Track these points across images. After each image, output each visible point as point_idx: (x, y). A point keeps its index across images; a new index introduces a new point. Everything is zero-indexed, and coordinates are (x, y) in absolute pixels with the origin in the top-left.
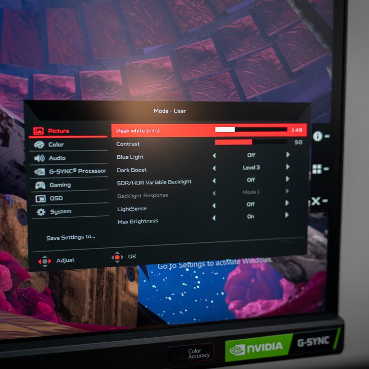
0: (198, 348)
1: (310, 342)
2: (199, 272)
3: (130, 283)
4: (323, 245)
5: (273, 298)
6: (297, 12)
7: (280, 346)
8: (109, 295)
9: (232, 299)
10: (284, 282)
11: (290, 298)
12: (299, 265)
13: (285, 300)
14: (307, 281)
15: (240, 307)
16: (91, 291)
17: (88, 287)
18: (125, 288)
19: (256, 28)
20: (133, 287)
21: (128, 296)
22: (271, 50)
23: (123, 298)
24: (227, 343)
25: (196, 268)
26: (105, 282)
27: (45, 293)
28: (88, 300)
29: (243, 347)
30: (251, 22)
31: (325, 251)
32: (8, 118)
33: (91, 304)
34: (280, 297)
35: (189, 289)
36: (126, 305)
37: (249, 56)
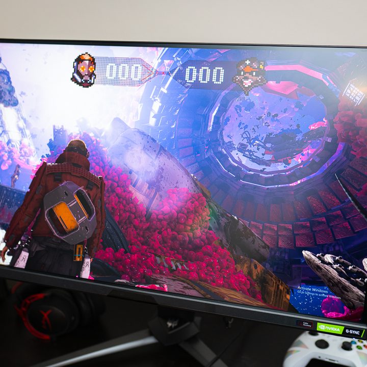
0: (307, 322)
1: (351, 332)
2: (312, 296)
3: (287, 295)
4: (363, 297)
5: (341, 313)
6: (359, 210)
7: (338, 330)
8: (280, 298)
9: (324, 309)
10: (345, 308)
11: (347, 314)
12: (353, 303)
13: (345, 314)
14: (355, 309)
15: (327, 313)
16: (274, 295)
17: (273, 293)
18: (285, 296)
19: (342, 215)
20: (288, 297)
21: (286, 300)
22: (347, 223)
23: (284, 299)
24: (318, 323)
25: (311, 295)
26: (279, 292)
27: (259, 292)
28: (273, 297)
29: (324, 326)
30: (340, 213)
31: (364, 299)
32: (255, 236)
33: (273, 299)
34: (343, 313)
35: (308, 302)
36: (285, 302)
37: (338, 224)
